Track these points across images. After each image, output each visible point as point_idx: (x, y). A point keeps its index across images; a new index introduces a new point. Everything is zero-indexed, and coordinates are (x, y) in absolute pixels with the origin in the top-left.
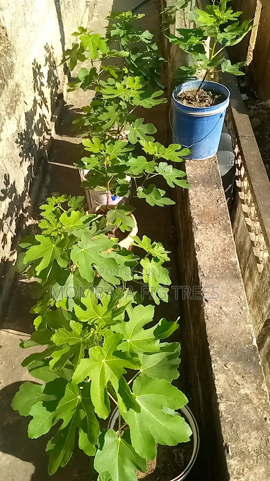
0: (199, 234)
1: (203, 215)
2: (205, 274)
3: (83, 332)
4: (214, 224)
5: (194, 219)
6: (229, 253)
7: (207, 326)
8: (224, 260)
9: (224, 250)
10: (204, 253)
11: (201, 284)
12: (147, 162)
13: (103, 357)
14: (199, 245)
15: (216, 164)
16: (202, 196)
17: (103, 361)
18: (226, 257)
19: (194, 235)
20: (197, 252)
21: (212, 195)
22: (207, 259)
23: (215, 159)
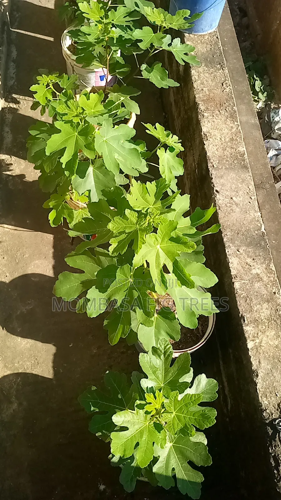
0: (206, 122)
1: (208, 100)
2: (214, 165)
3: (139, 220)
4: (220, 111)
5: (200, 105)
6: (236, 143)
8: (232, 150)
9: (232, 139)
10: (212, 143)
11: (211, 175)
12: (153, 34)
13: (158, 243)
14: (207, 134)
15: (218, 40)
16: (206, 78)
17: (158, 246)
18: (235, 146)
19: (201, 124)
20: (205, 142)
21: (217, 78)
22: (215, 149)
23: (216, 34)
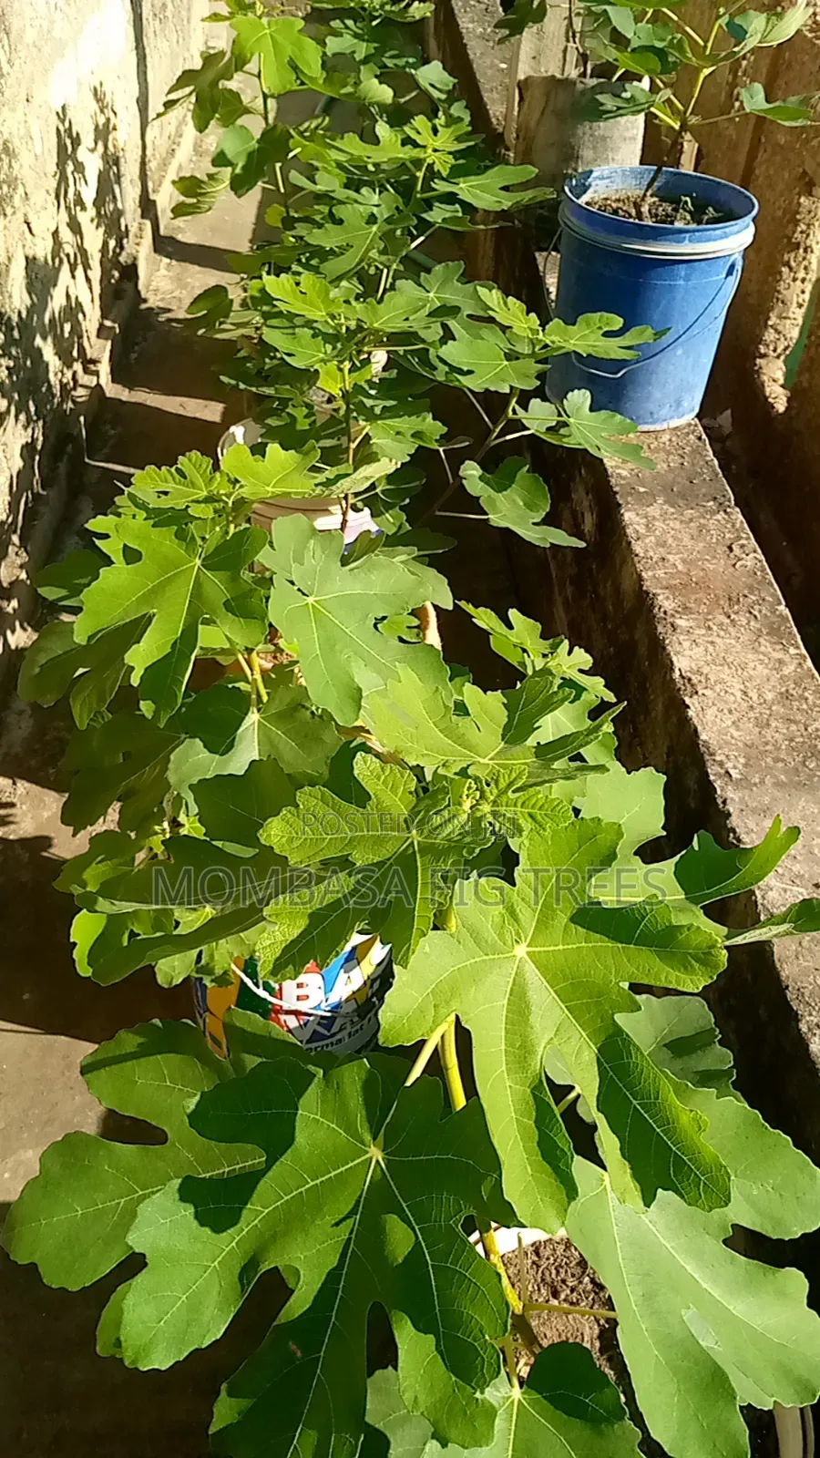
0: (686, 644)
1: (683, 587)
2: (732, 772)
4: (733, 616)
5: (660, 598)
6: (805, 706)
7: (775, 950)
8: (794, 727)
9: (786, 696)
10: (713, 704)
11: (724, 802)
12: (506, 363)
13: (518, 934)
14: (693, 677)
15: (700, 444)
16: (672, 532)
17: (521, 950)
18: (799, 717)
19: (669, 647)
20: (688, 701)
21: (709, 531)
22: (729, 723)
23: (694, 431)
